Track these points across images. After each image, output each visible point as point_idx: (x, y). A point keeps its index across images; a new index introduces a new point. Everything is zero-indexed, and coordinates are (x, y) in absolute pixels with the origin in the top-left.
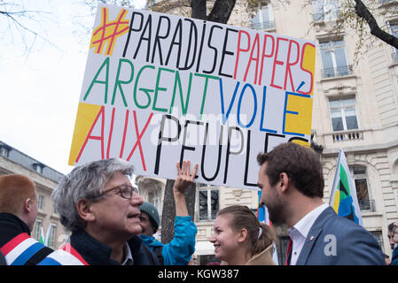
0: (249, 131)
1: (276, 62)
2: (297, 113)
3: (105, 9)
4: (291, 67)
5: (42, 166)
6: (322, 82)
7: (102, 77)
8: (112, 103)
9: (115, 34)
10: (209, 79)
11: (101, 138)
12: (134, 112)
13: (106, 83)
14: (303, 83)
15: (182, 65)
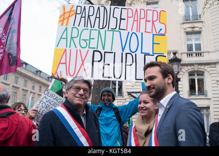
0: (136, 54)
1: (147, 21)
2: (159, 44)
3: (64, 6)
4: (155, 22)
5: (40, 72)
6: (183, 23)
7: (64, 36)
8: (70, 47)
9: (69, 16)
10: (114, 32)
11: (66, 63)
12: (80, 50)
13: (67, 38)
14: (161, 29)
15: (101, 27)
